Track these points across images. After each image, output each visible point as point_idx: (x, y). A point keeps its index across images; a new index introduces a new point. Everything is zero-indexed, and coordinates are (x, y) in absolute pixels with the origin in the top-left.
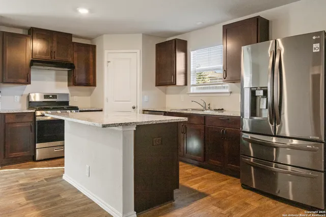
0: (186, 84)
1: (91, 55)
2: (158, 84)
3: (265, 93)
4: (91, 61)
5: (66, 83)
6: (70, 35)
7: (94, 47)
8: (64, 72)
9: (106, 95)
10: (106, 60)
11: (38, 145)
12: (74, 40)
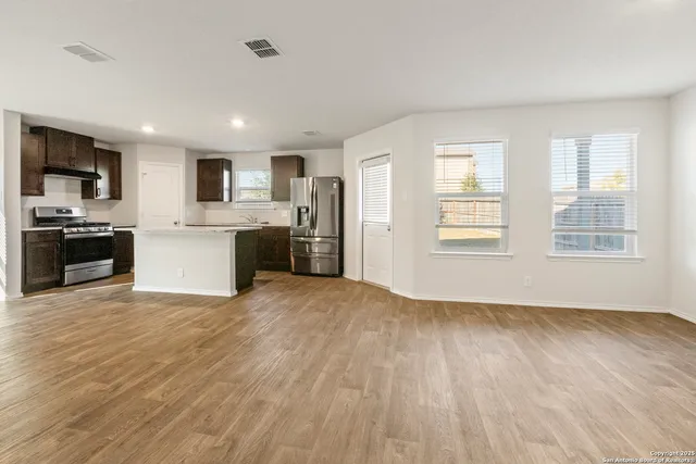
0: (231, 200)
1: (116, 163)
2: (200, 199)
3: (308, 210)
4: (117, 169)
5: (80, 195)
6: (91, 139)
7: (119, 154)
8: (77, 182)
9: (140, 210)
10: (140, 171)
11: (67, 268)
12: (96, 145)
